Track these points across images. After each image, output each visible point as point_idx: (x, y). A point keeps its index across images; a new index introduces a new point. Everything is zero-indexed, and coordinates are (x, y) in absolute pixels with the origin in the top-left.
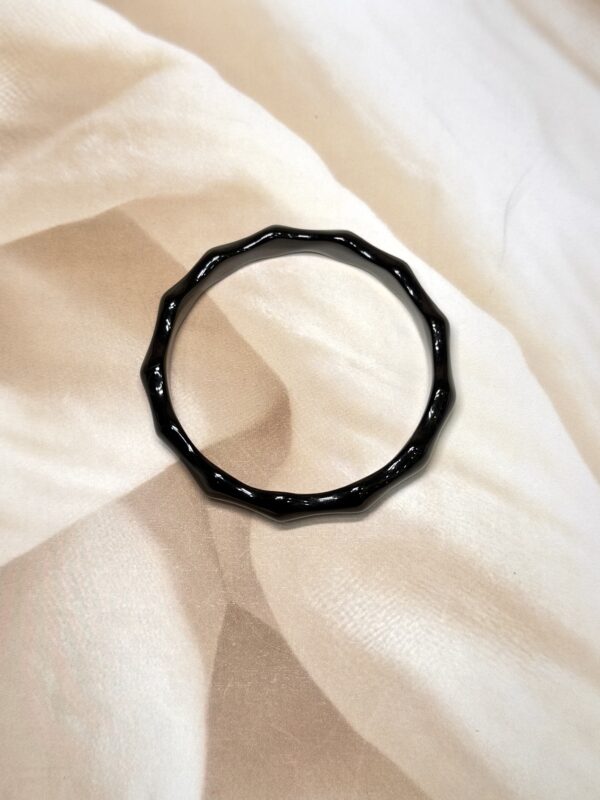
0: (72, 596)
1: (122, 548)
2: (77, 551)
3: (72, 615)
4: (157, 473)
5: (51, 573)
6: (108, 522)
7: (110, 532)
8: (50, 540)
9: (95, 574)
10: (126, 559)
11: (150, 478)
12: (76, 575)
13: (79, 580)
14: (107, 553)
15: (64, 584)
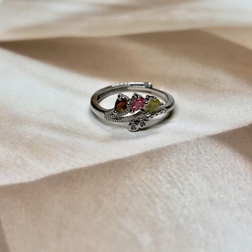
0: (169, 186)
1: (215, 162)
2: (173, 160)
3: (169, 198)
4: (241, 126)
5: (147, 170)
6: (200, 147)
7: (203, 152)
8: (147, 152)
9: (191, 175)
10: (219, 168)
11: (236, 128)
12: (172, 174)
13: (175, 177)
14: (201, 164)
15: (161, 178)
